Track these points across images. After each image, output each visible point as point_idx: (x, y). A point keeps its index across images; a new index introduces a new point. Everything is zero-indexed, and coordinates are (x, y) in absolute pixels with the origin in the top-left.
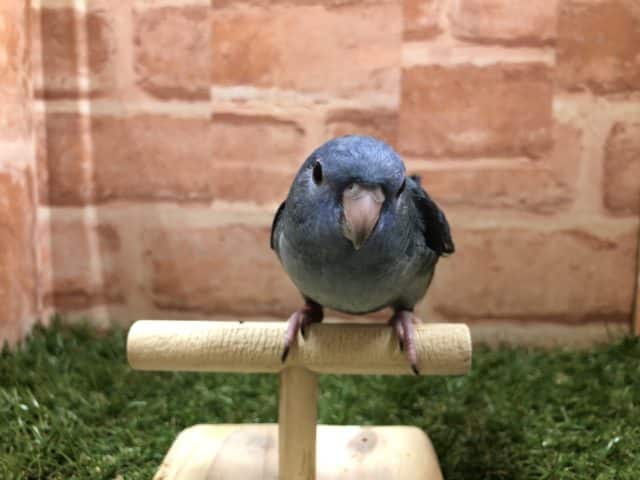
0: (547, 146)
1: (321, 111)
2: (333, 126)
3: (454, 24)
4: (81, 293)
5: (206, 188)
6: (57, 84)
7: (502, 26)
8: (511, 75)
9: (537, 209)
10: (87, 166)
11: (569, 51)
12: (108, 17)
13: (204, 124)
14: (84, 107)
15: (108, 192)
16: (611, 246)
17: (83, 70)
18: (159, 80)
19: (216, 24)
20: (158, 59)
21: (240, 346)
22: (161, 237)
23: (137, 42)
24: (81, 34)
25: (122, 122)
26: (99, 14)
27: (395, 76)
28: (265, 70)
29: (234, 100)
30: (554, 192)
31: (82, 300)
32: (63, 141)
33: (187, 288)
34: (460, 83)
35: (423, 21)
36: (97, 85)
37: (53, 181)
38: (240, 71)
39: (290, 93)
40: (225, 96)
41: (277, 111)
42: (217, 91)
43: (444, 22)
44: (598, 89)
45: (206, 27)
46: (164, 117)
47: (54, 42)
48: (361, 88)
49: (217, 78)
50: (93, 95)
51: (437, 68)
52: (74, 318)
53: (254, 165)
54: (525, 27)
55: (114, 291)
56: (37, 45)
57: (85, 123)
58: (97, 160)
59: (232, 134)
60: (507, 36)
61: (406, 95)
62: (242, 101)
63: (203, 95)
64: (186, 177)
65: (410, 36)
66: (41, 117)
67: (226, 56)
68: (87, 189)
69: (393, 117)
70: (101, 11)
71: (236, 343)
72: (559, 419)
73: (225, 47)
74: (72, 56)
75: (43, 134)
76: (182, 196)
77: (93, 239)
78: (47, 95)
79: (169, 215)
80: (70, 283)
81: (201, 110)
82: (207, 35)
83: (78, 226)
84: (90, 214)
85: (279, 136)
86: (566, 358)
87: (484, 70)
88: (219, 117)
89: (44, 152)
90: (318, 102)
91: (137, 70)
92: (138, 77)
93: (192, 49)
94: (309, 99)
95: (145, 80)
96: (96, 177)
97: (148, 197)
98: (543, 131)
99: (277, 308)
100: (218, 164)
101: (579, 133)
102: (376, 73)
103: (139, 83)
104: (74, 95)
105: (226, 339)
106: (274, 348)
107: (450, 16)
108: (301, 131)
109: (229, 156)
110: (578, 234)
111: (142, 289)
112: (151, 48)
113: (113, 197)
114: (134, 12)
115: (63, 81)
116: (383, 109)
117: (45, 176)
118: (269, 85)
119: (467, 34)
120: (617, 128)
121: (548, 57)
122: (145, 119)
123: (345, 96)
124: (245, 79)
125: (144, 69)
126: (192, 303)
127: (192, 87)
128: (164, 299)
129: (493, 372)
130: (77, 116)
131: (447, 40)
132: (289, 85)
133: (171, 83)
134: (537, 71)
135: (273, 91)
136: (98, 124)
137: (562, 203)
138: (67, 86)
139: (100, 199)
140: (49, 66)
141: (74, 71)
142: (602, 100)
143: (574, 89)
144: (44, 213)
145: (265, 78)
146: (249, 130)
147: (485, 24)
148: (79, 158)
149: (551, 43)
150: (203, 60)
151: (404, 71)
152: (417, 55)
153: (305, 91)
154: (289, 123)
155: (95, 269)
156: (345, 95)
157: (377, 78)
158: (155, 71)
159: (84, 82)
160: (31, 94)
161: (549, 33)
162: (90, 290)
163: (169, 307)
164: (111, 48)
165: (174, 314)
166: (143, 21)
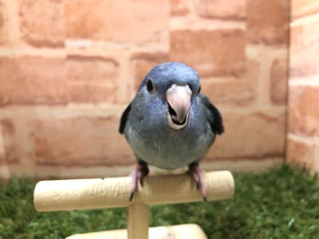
0: (244, 71)
1: (128, 54)
2: (135, 62)
3: (196, 8)
5: (64, 97)
7: (220, 9)
8: (225, 35)
9: (240, 103)
11: (252, 23)
13: (62, 61)
15: (6, 101)
16: (274, 120)
18: (35, 36)
20: (34, 24)
21: (104, 194)
22: (39, 125)
23: (21, 14)
25: (13, 60)
27: (166, 36)
28: (96, 31)
29: (80, 48)
30: (247, 94)
33: (55, 153)
34: (200, 39)
35: (180, 7)
38: (82, 31)
39: (110, 44)
40: (74, 46)
41: (103, 54)
42: (69, 43)
43: (191, 6)
44: (267, 43)
45: (61, 7)
46: (39, 58)
48: (149, 41)
49: (68, 36)
51: (188, 31)
53: (92, 83)
55: (12, 157)
59: (79, 66)
60: (222, 15)
61: (173, 45)
62: (83, 48)
63: (61, 45)
64: (52, 91)
65: (174, 13)
67: (74, 24)
69: (166, 57)
71: (102, 192)
72: (261, 211)
73: (73, 18)
76: (50, 101)
79: (43, 112)
81: (61, 53)
82: (62, 11)
85: (104, 67)
86: (257, 177)
87: (212, 32)
88: (70, 57)
90: (126, 49)
91: (21, 31)
92: (22, 35)
93: (54, 19)
94: (120, 47)
95: (27, 36)
97: (31, 103)
98: (241, 64)
99: (107, 161)
100: (72, 83)
101: (258, 64)
102: (157, 33)
103: (23, 38)
105: (95, 190)
106: (124, 194)
108: (117, 64)
109: (77, 78)
110: (260, 115)
111: (29, 155)
112: (29, 18)
113: (9, 103)
116: (161, 53)
118: (98, 39)
119: (203, 13)
120: (276, 62)
121: (242, 26)
122: (27, 58)
124: (85, 36)
125: (25, 30)
126: (59, 161)
127: (55, 40)
128: (42, 160)
131: (192, 16)
132: (109, 39)
133: (42, 38)
134: (238, 33)
135: (101, 43)
137: (252, 99)
139: (1, 105)
142: (269, 48)
143: (255, 42)
145: (96, 35)
146: (88, 64)
147: (212, 8)
149: (243, 19)
150: (61, 25)
151: (171, 33)
152: (178, 24)
153: (119, 42)
154: (111, 60)
156: (140, 45)
157: (157, 36)
158: (32, 31)
161: (243, 14)
163: (46, 164)
164: (5, 17)
165: (49, 168)
166: (24, 3)
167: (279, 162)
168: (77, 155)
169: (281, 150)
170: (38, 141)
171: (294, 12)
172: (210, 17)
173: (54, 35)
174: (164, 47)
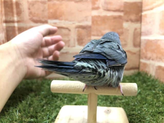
0: (122, 33)
1: (74, 26)
2: (77, 29)
3: (103, 7)
6: (9, 19)
7: (113, 7)
8: (115, 18)
11: (126, 13)
12: (21, 2)
14: (16, 25)
16: (135, 54)
17: (15, 15)
18: (35, 18)
19: (49, 5)
20: (35, 13)
23: (29, 9)
24: (14, 7)
26: (19, 2)
27: (90, 18)
28: (61, 16)
29: (54, 23)
30: (123, 43)
32: (11, 33)
34: (104, 19)
35: (96, 6)
36: (19, 19)
38: (55, 16)
39: (67, 22)
40: (52, 22)
41: (64, 26)
42: (50, 21)
43: (100, 6)
44: (132, 21)
45: (46, 6)
47: (7, 9)
48: (83, 20)
49: (50, 18)
50: (18, 22)
51: (99, 16)
54: (117, 7)
56: (3, 9)
57: (16, 29)
60: (114, 9)
61: (93, 22)
62: (56, 23)
63: (46, 22)
65: (94, 9)
66: (5, 28)
67: (51, 13)
69: (90, 27)
73: (51, 10)
74: (12, 12)
75: (5, 31)
78: (6, 22)
82: (47, 8)
85: (64, 31)
86: (127, 77)
87: (109, 17)
89: (6, 36)
90: (73, 24)
91: (29, 16)
93: (43, 11)
94: (71, 23)
95: (32, 18)
98: (121, 30)
101: (128, 30)
102: (86, 17)
103: (30, 19)
104: (13, 22)
107: (102, 5)
108: (70, 30)
110: (129, 52)
112: (33, 10)
114: (28, 2)
115: (10, 18)
116: (88, 25)
118: (62, 20)
119: (105, 9)
120: (136, 29)
121: (122, 14)
124: (56, 18)
125: (31, 16)
127: (43, 20)
130: (14, 27)
131: (101, 10)
132: (66, 20)
133: (38, 19)
134: (120, 17)
135: (63, 21)
136: (20, 29)
137: (125, 45)
138: (11, 20)
140: (6, 14)
141: (13, 16)
142: (133, 23)
143: (127, 21)
145: (61, 18)
147: (110, 7)
149: (122, 11)
150: (46, 14)
151: (92, 17)
152: (95, 13)
153: (70, 21)
154: (67, 28)
156: (79, 22)
158: (34, 16)
159: (16, 19)
160: (3, 22)
161: (122, 9)
164: (22, 10)
166: (30, 4)
167: (136, 71)
169: (137, 66)
171: (144, 8)
172: (109, 10)
174: (89, 23)
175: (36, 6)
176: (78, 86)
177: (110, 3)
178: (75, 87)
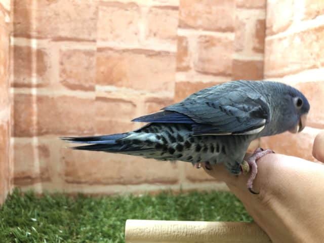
1: (143, 98)
2: (148, 104)
3: (195, 66)
4: (29, 177)
5: (92, 129)
6: (21, 80)
7: (213, 68)
10: (35, 118)
12: (47, 51)
13: (92, 101)
14: (34, 91)
15: (44, 130)
17: (34, 74)
18: (72, 81)
19: (98, 59)
20: (71, 72)
23: (62, 64)
24: (34, 59)
25: (53, 98)
26: (43, 50)
27: (172, 86)
28: (120, 80)
29: (106, 92)
31: (29, 180)
32: (23, 107)
33: (81, 173)
34: (197, 88)
35: (184, 64)
36: (41, 82)
37: (16, 125)
38: (109, 79)
39: (130, 90)
40: (102, 90)
41: (124, 97)
42: (98, 87)
43: (192, 65)
45: (94, 60)
46: (73, 98)
47: (20, 61)
48: (160, 89)
49: (98, 82)
50: (38, 86)
51: (188, 83)
52: (25, 189)
53: (114, 119)
54: (222, 69)
55: (46, 175)
56: (12, 62)
57: (34, 99)
58: (39, 116)
59: (105, 106)
60: (214, 72)
61: (177, 93)
62: (109, 92)
63: (92, 89)
64: (82, 124)
65: (179, 69)
66: (12, 96)
67: (103, 73)
68: (34, 129)
69: (172, 101)
70: (44, 49)
72: (242, 219)
73: (102, 69)
74: (29, 69)
75: (13, 103)
76: (80, 132)
77: (36, 152)
78: (15, 85)
80: (23, 173)
81: (91, 95)
82: (94, 63)
83: (29, 146)
84: (35, 141)
85: (125, 107)
87: (206, 84)
88: (99, 99)
89: (13, 112)
90: (142, 94)
91: (61, 76)
92: (62, 79)
93: (87, 68)
94: (138, 92)
95: (64, 81)
96: (38, 123)
99: (122, 180)
100: (98, 119)
102: (166, 83)
103: (61, 82)
104: (29, 86)
107: (194, 63)
108: (135, 106)
109: (103, 115)
111: (60, 175)
112: (68, 67)
113: (47, 133)
114: (61, 51)
115: (24, 79)
116: (168, 98)
117: (13, 123)
118: (121, 86)
119: (200, 70)
122: (64, 98)
123: (153, 92)
124: (111, 83)
125: (64, 76)
126: (83, 180)
127: (87, 85)
128: (70, 179)
129: (213, 203)
130: (31, 95)
131: (192, 72)
132: (130, 86)
133: (77, 83)
135: (123, 89)
136: (40, 99)
138: (26, 82)
139: (40, 134)
140: (17, 72)
141: (30, 75)
144: (12, 140)
145: (120, 83)
146: (113, 104)
147: (207, 67)
148: (31, 114)
149: (230, 75)
150: (92, 73)
151: (176, 83)
152: (181, 77)
153: (136, 89)
154: (130, 102)
155: (36, 166)
157: (166, 86)
158: (70, 77)
159: (34, 80)
160: (10, 85)
161: (229, 72)
162: (34, 176)
163: (73, 182)
164: (48, 65)
165: (75, 185)
166: (64, 54)
168: (99, 176)
170: (67, 164)
171: (266, 73)
172: (206, 73)
173: (86, 81)
174: (170, 94)
175: (74, 59)
176: (174, 232)
177: (209, 61)
178: (169, 233)
